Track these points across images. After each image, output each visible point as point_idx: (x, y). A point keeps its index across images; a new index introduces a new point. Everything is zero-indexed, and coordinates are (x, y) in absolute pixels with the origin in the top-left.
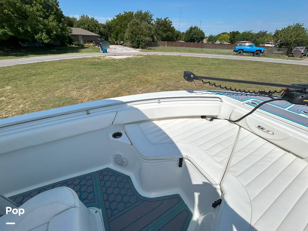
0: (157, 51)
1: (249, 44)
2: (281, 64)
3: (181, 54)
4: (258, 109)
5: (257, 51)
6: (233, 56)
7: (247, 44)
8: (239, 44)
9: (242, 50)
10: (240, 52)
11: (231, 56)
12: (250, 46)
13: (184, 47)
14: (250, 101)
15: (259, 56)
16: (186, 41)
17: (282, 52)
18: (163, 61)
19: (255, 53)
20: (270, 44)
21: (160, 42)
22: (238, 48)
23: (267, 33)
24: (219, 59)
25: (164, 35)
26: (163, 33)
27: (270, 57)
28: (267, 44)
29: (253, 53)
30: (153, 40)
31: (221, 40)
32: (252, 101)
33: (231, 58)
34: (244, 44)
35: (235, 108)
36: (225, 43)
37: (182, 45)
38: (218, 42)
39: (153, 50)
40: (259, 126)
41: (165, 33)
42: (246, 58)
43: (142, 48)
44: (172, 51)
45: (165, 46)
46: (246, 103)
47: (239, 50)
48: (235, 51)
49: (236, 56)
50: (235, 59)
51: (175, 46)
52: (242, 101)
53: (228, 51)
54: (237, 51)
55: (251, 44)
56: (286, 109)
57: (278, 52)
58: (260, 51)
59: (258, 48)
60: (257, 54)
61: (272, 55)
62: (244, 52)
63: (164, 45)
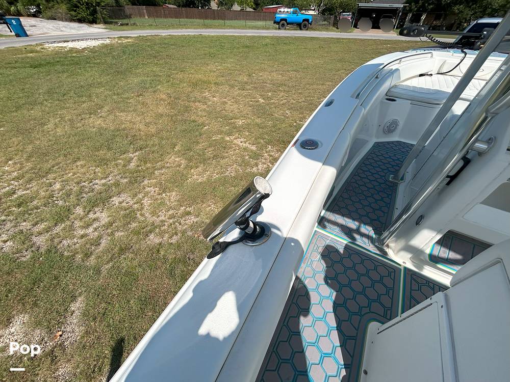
1: (292, 10)
5: (304, 20)
9: (286, 20)
10: (283, 24)
12: (294, 13)
15: (307, 30)
19: (303, 24)
22: (279, 16)
29: (299, 24)
31: (241, 3)
36: (249, 9)
39: (131, 25)
43: (106, 23)
45: (144, 16)
47: (282, 20)
48: (276, 22)
54: (278, 23)
55: (294, 10)
58: (308, 21)
60: (305, 25)
62: (288, 24)
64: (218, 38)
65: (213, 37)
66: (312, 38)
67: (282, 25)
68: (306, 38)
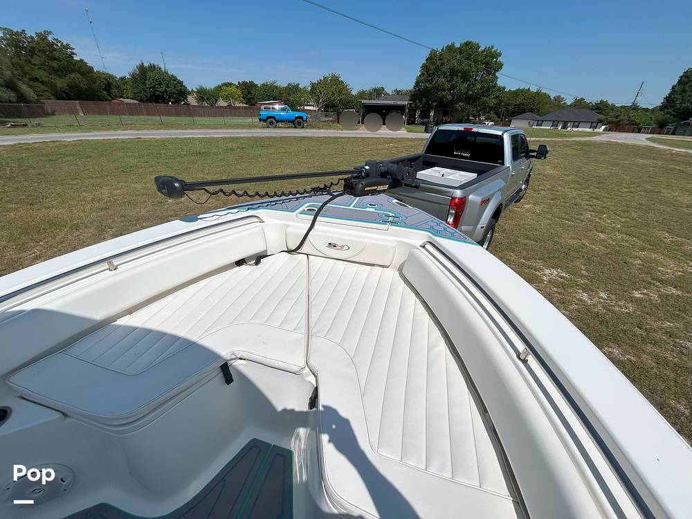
0: (54, 129)
1: (280, 107)
2: (337, 138)
3: (141, 134)
4: (319, 218)
5: (296, 118)
6: (262, 130)
7: (277, 107)
8: (263, 107)
9: (273, 117)
10: (271, 121)
11: (259, 130)
12: (283, 110)
13: (143, 115)
14: (305, 207)
15: (303, 128)
16: (141, 101)
17: (331, 119)
18: (89, 157)
19: (296, 122)
20: (311, 105)
21: (50, 104)
22: (264, 113)
23: (300, 86)
24: (237, 137)
25: (61, 83)
26: (53, 76)
27: (319, 128)
28: (307, 105)
29: (293, 122)
30: (22, 98)
31: (226, 98)
32: (308, 206)
33: (259, 135)
34: (271, 106)
35: (288, 226)
37: (132, 110)
38: (222, 103)
39: (33, 126)
40: (330, 244)
41: (60, 76)
42: (285, 133)
44: (109, 127)
45: (78, 114)
46: (301, 213)
47: (268, 117)
48: (263, 120)
49: (267, 129)
50: (267, 135)
51: (113, 112)
52: (294, 211)
53: (249, 120)
54: (265, 121)
55: (283, 106)
56: (351, 207)
57: (327, 119)
58: (301, 118)
59: (297, 114)
60: (299, 124)
61: (321, 124)
62: (278, 122)
63: (73, 112)
64: (163, 143)
65: (157, 140)
66: (303, 138)
67: (270, 123)
68: (295, 138)
